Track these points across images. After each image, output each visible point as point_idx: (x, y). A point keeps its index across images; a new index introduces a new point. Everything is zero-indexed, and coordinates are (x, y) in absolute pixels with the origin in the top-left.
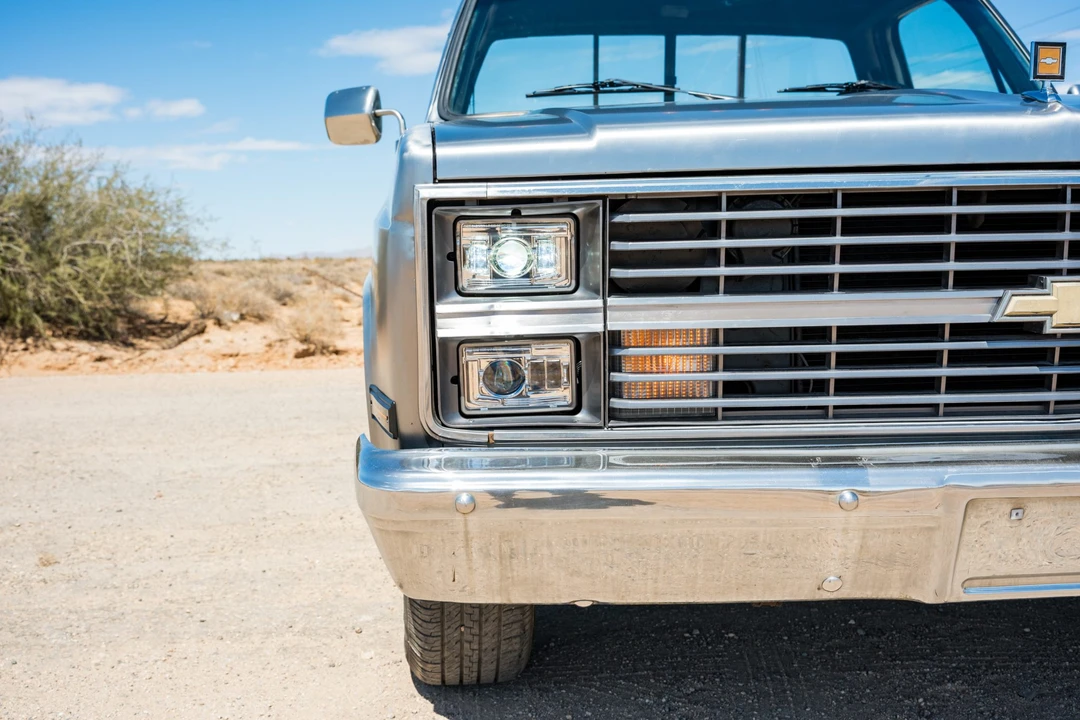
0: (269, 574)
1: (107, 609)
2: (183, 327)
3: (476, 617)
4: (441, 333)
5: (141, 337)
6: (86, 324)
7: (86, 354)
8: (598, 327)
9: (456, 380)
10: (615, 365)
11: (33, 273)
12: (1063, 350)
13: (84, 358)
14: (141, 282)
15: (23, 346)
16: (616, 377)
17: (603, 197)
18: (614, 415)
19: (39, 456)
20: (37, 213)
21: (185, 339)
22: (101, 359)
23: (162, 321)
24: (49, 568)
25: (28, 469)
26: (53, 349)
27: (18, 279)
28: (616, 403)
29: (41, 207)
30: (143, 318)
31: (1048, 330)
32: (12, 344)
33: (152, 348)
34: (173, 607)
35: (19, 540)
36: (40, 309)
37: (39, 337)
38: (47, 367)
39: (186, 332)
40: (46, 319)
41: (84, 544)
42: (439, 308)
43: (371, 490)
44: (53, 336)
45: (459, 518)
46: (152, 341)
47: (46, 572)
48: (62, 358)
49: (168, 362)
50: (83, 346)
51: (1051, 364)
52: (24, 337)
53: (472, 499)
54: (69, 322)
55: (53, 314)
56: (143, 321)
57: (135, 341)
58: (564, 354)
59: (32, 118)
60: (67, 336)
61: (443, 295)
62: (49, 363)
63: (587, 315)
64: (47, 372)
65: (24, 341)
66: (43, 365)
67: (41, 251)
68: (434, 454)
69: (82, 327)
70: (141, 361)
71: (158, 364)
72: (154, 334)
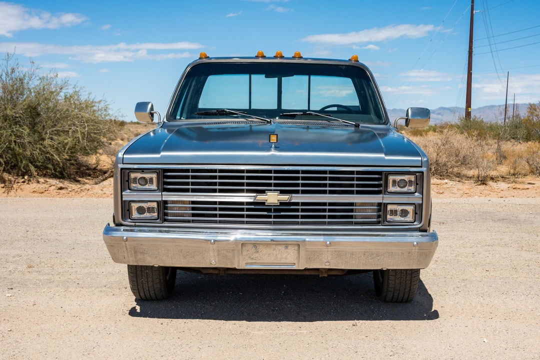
0: (104, 273)
1: (49, 280)
2: (105, 172)
3: (146, 276)
4: (124, 199)
5: (83, 177)
6: (55, 170)
7: (54, 185)
8: (160, 199)
9: (128, 210)
10: (166, 208)
11: (30, 142)
12: (274, 209)
13: (53, 187)
14: (85, 147)
15: (23, 180)
16: (166, 211)
17: (161, 169)
18: (165, 220)
19: (29, 232)
20: (33, 112)
21: (106, 179)
22: (61, 188)
23: (95, 169)
24: (31, 269)
25: (24, 237)
26: (38, 182)
27: (22, 146)
28: (166, 217)
29: (35, 108)
30: (84, 166)
31: (266, 204)
32: (17, 179)
33: (89, 183)
34: (70, 280)
35: (20, 260)
36: (32, 161)
37: (31, 176)
38: (34, 192)
39: (107, 175)
40: (36, 167)
41: (43, 262)
42: (123, 193)
43: (106, 236)
44: (38, 175)
45: (124, 242)
46: (89, 179)
47: (30, 270)
48: (42, 187)
49: (95, 191)
50: (53, 181)
51: (271, 212)
52: (23, 176)
53: (127, 238)
54: (47, 168)
55: (39, 164)
56: (85, 168)
57: (80, 179)
58: (155, 205)
59: (33, 62)
60: (45, 176)
61: (125, 190)
62: (35, 190)
63: (158, 196)
64: (34, 194)
65: (24, 178)
66: (32, 191)
67: (35, 132)
68: (122, 228)
69: (53, 171)
70: (82, 190)
71: (90, 192)
72: (90, 175)
